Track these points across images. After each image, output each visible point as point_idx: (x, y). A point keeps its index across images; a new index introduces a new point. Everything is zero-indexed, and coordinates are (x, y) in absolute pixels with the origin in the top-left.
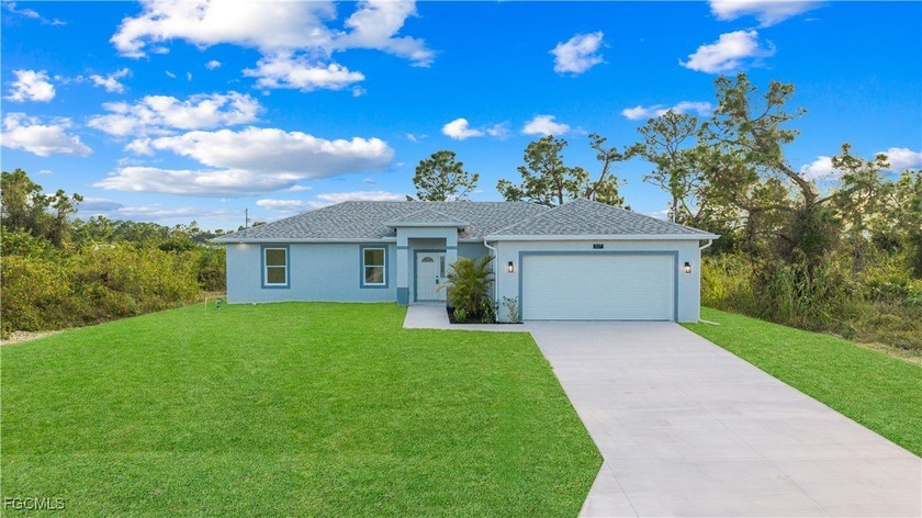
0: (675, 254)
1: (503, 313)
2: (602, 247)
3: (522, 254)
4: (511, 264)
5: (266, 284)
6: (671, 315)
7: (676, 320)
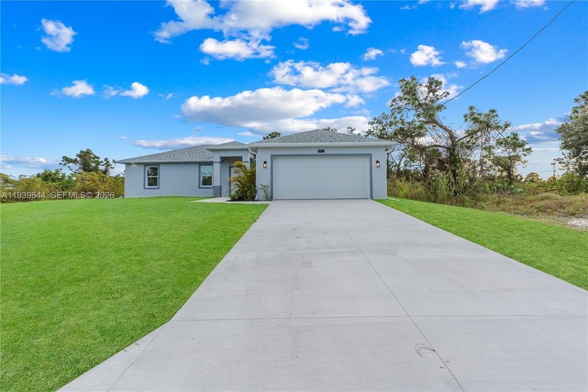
0: (370, 155)
1: (260, 194)
2: (323, 151)
3: (273, 157)
4: (265, 163)
5: (147, 186)
6: (369, 196)
7: (372, 198)
